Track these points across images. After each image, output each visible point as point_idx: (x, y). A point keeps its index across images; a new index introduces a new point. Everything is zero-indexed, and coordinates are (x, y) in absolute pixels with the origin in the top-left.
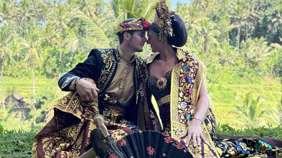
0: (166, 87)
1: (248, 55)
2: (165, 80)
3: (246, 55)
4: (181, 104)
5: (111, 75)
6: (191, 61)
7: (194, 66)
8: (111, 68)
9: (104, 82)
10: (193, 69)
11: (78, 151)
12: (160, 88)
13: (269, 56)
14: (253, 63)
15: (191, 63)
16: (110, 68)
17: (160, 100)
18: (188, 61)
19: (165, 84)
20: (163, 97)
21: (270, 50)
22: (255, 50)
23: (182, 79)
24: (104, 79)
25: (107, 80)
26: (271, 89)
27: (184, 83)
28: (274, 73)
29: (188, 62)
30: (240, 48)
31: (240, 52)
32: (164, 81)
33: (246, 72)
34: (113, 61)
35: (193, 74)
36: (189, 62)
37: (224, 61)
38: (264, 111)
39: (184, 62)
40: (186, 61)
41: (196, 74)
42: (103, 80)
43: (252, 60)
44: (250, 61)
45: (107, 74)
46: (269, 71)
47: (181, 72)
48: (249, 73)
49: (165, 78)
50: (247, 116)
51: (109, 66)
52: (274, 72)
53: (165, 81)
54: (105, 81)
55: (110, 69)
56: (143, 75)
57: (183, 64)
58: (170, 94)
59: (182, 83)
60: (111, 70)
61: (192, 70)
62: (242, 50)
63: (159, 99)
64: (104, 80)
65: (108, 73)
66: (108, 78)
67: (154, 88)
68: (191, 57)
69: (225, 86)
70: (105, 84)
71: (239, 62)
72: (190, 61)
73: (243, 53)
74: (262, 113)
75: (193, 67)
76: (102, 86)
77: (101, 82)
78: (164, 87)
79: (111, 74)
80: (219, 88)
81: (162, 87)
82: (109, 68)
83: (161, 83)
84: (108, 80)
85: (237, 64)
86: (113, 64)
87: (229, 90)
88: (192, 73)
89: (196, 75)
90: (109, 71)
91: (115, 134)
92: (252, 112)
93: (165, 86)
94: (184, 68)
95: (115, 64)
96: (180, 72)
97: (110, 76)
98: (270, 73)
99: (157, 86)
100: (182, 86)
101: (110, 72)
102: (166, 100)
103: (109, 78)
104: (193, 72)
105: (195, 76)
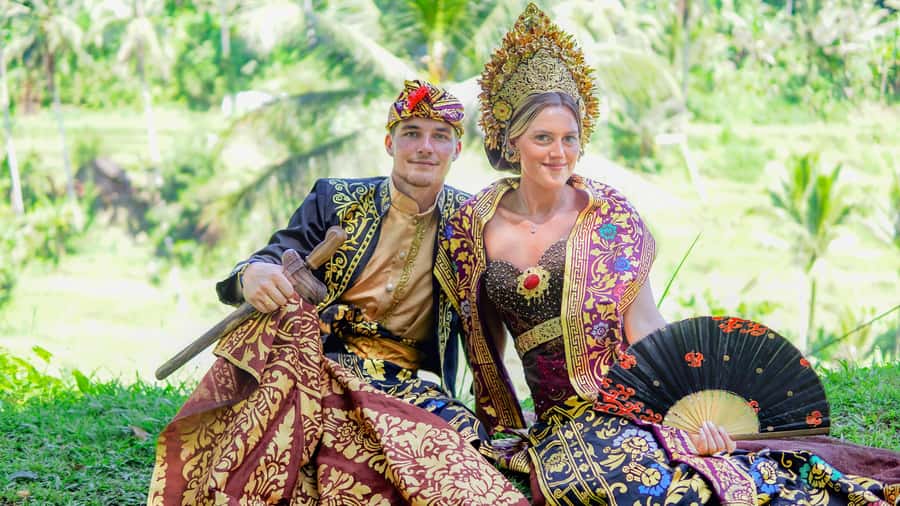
0: (548, 293)
1: (816, 34)
2: (545, 272)
3: (809, 35)
4: (594, 333)
5: (360, 254)
6: (623, 212)
7: (632, 226)
8: (362, 233)
9: (340, 273)
10: (632, 235)
11: (283, 468)
12: (528, 298)
13: (878, 38)
14: (831, 62)
15: (624, 217)
16: (359, 233)
17: (529, 332)
18: (614, 212)
19: (543, 285)
20: (536, 324)
21: (884, 20)
22: (838, 20)
23: (597, 263)
24: (341, 265)
25: (350, 269)
26: (876, 139)
27: (603, 275)
28: (892, 91)
29: (614, 216)
30: (794, 12)
31: (794, 26)
32: (541, 278)
33: (808, 89)
34: (370, 215)
35: (631, 247)
36: (617, 214)
37: (744, 54)
38: (853, 207)
39: (602, 216)
40: (609, 212)
41: (640, 248)
42: (339, 269)
43: (828, 51)
44: (821, 53)
45: (348, 251)
46: (877, 84)
47: (595, 242)
48: (816, 90)
49: (544, 268)
50: (799, 221)
51: (356, 230)
52: (891, 86)
53: (544, 276)
54: (344, 271)
55: (359, 237)
56: (466, 253)
57: (599, 220)
58: (558, 314)
59: (596, 274)
60: (360, 240)
61: (626, 239)
62: (798, 19)
63: (526, 331)
64: (341, 267)
65: (351, 248)
66: (352, 263)
67: (508, 298)
68: (622, 202)
69: (742, 130)
70: (344, 280)
71: (788, 56)
72: (620, 212)
73: (802, 29)
74: (846, 212)
75: (630, 232)
76: (338, 287)
77: (334, 274)
78: (541, 292)
79: (362, 251)
80: (725, 138)
81: (537, 293)
82: (354, 234)
83: (532, 283)
84: (353, 270)
85: (782, 64)
86: (369, 224)
87: (752, 142)
88: (629, 245)
89: (640, 250)
90: (355, 243)
91: (390, 436)
92: (817, 208)
93: (545, 291)
94: (601, 231)
95: (374, 224)
96: (591, 241)
97: (357, 256)
98: (879, 89)
99: (518, 291)
100: (596, 283)
101: (357, 247)
102: (547, 334)
103: (356, 265)
104: (632, 242)
105: (637, 251)
